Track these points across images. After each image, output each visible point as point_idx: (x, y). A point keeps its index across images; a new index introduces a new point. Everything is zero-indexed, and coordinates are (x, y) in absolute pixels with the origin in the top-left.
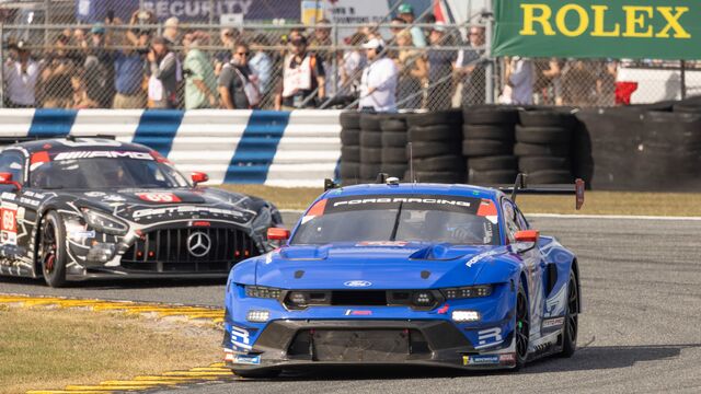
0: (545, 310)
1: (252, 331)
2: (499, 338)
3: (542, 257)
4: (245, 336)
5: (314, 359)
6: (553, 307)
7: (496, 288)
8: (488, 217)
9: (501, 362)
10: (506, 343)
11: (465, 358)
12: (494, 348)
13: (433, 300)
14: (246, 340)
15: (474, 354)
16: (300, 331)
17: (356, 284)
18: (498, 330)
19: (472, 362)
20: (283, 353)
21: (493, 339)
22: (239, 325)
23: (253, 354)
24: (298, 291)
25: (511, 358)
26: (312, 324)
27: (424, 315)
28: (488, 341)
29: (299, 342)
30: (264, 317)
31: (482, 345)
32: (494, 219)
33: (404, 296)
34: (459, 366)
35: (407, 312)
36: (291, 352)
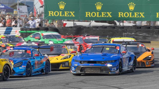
0: (129, 65)
1: (75, 67)
2: (116, 69)
3: (128, 56)
4: (74, 68)
5: (85, 72)
6: (130, 64)
7: (116, 61)
8: (118, 49)
9: (116, 73)
10: (117, 70)
11: (110, 72)
12: (115, 71)
13: (104, 63)
14: (74, 69)
15: (111, 72)
16: (82, 68)
17: (92, 60)
18: (115, 68)
19: (111, 73)
20: (80, 71)
21: (115, 69)
22: (73, 66)
23: (75, 71)
24: (82, 61)
25: (118, 73)
26: (84, 66)
27: (103, 65)
28: (114, 70)
29: (82, 69)
30: (77, 65)
31: (113, 70)
32: (119, 49)
33: (99, 62)
34: (108, 74)
35: (100, 64)
36: (81, 71)
